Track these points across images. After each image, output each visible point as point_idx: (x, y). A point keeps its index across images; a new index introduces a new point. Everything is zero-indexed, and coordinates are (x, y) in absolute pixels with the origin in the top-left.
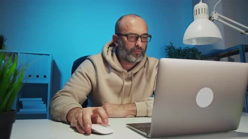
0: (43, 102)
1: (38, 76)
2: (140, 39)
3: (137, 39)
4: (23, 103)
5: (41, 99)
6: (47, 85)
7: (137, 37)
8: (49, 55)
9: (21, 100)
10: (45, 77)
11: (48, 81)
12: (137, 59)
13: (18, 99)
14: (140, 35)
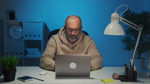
0: (39, 51)
1: (35, 36)
2: (73, 31)
3: (72, 31)
4: (28, 51)
5: (38, 49)
6: (40, 41)
7: (72, 30)
8: (41, 22)
9: (27, 49)
10: (39, 36)
11: (41, 38)
12: (72, 40)
13: (25, 49)
14: (73, 29)
